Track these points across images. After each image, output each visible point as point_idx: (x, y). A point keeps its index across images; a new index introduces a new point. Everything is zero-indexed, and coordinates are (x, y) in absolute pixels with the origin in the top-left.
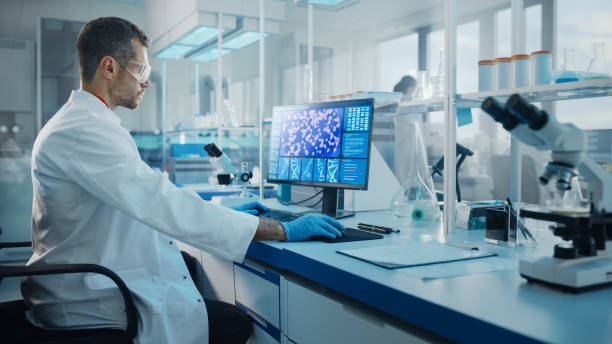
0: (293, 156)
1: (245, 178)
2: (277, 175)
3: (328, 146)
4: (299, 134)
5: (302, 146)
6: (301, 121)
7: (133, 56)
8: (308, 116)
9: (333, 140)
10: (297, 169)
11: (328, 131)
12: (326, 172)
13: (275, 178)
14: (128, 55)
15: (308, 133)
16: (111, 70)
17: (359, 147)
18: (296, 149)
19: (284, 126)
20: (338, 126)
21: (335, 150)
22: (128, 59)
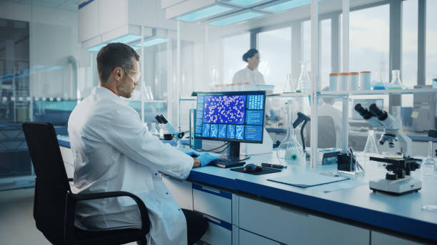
0: (212, 123)
1: (181, 136)
2: (201, 134)
3: (236, 117)
4: (216, 110)
5: (219, 117)
6: (217, 102)
7: (132, 67)
8: (222, 99)
9: (239, 114)
10: (216, 130)
11: (236, 109)
12: (235, 133)
13: (200, 136)
14: (130, 66)
15: (222, 109)
16: (120, 76)
17: (256, 119)
18: (214, 118)
19: (206, 105)
20: (243, 106)
21: (241, 120)
22: (129, 69)
